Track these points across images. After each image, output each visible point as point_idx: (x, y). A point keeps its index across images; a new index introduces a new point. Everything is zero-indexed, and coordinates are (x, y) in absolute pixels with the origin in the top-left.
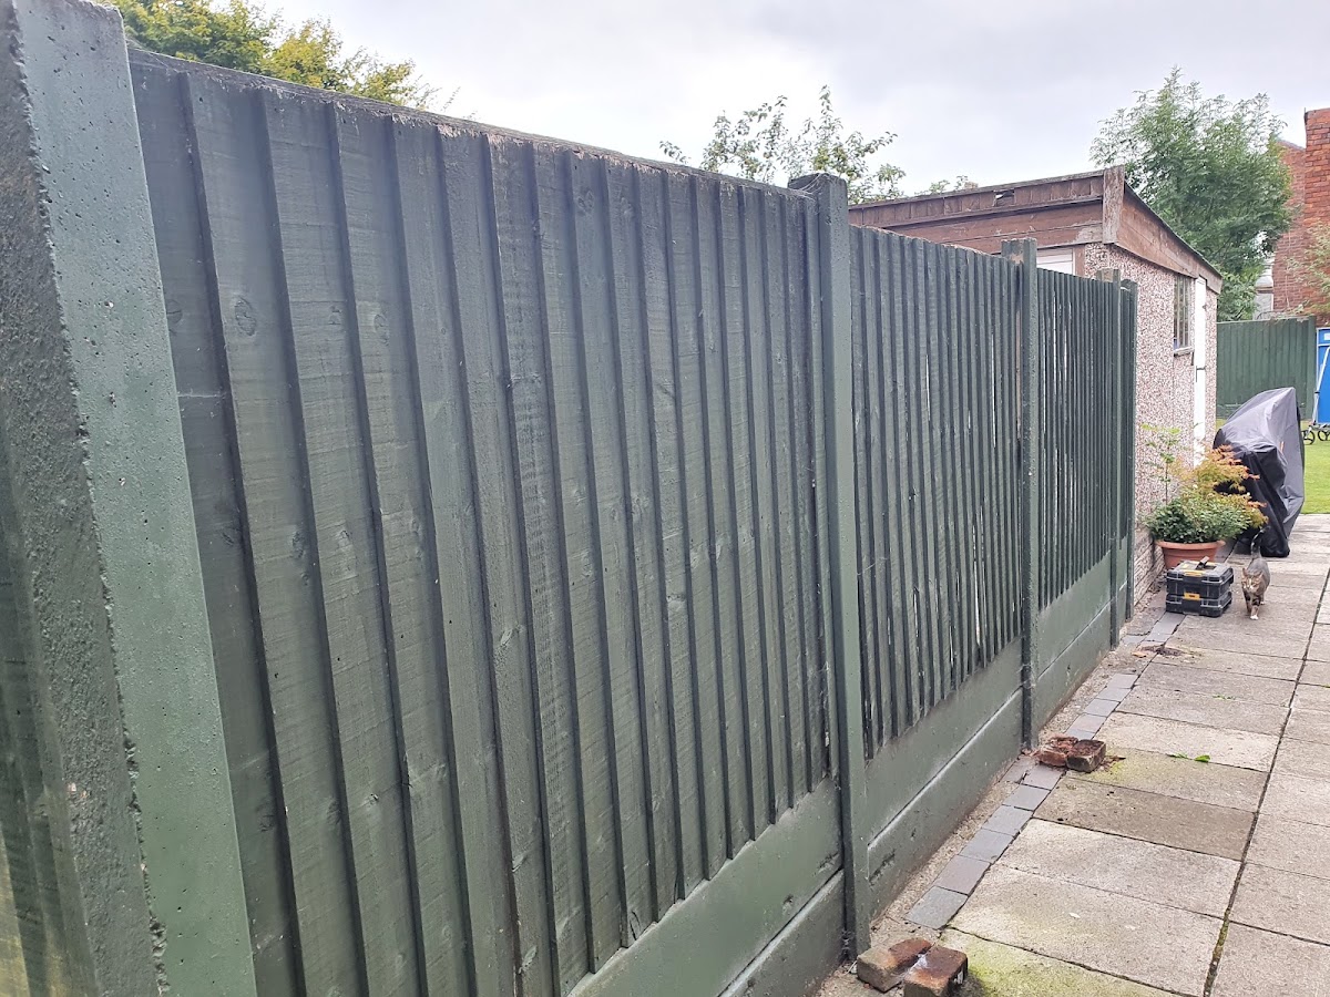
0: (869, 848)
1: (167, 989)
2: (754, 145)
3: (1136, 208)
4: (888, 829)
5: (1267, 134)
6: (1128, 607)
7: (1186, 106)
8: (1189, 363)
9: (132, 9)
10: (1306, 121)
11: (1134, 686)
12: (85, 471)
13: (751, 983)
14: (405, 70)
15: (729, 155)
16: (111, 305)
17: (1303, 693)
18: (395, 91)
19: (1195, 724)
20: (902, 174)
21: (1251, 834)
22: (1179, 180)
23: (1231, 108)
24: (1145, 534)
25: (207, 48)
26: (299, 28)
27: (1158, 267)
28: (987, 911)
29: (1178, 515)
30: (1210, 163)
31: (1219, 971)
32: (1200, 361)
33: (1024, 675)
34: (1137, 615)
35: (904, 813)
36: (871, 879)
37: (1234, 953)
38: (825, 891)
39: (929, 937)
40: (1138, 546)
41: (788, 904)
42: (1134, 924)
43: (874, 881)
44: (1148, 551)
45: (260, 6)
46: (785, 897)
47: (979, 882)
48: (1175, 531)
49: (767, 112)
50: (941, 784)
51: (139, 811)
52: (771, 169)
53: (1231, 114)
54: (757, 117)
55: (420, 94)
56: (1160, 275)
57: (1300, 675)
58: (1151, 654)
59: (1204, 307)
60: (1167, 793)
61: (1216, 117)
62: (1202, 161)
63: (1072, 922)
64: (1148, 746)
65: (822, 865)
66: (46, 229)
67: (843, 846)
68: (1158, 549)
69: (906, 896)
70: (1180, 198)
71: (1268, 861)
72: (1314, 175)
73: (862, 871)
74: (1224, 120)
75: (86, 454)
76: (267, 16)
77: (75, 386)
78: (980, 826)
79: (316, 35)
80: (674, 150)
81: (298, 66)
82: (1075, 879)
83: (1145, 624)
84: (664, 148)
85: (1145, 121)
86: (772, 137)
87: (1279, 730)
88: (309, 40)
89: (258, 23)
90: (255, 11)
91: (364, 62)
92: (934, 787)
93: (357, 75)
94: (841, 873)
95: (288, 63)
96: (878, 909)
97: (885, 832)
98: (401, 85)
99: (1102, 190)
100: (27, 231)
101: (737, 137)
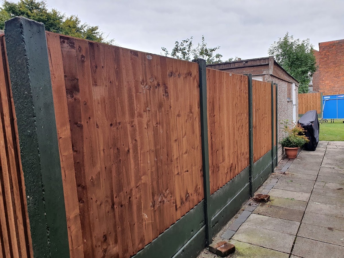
0: (212, 220)
1: (50, 242)
2: (185, 48)
3: (277, 66)
4: (217, 215)
5: (310, 48)
6: (276, 163)
7: (290, 41)
8: (291, 103)
9: (27, 11)
10: (319, 45)
11: (277, 182)
12: (35, 125)
13: (183, 251)
14: (96, 28)
15: (179, 51)
16: (41, 88)
17: (317, 183)
18: (94, 33)
19: (291, 191)
20: (222, 56)
21: (303, 216)
22: (289, 59)
23: (301, 42)
24: (281, 145)
25: (46, 21)
26: (69, 17)
27: (283, 80)
28: (240, 235)
29: (288, 141)
30: (296, 55)
31: (294, 247)
32: (294, 103)
33: (250, 179)
34: (279, 165)
35: (220, 211)
36: (212, 227)
37: (298, 243)
38: (201, 229)
39: (227, 241)
40: (279, 148)
41: (192, 232)
42: (275, 237)
43: (213, 228)
44: (281, 149)
45: (60, 12)
46: (191, 230)
47: (239, 228)
48: (288, 144)
49: (188, 41)
50: (230, 204)
51: (45, 201)
52: (189, 54)
53: (301, 43)
54: (186, 42)
55: (100, 34)
56: (284, 82)
57: (316, 179)
58: (282, 174)
59: (295, 90)
60: (284, 207)
61: (298, 44)
62: (295, 54)
63: (260, 237)
64: (280, 196)
65: (201, 223)
66: (28, 72)
67: (206, 219)
68: (284, 149)
69: (221, 232)
70: (290, 63)
71: (307, 222)
72: (321, 58)
73: (210, 225)
74: (300, 45)
75: (35, 121)
76: (62, 14)
77: (34, 106)
78: (239, 215)
79: (74, 19)
80: (165, 49)
81: (69, 26)
82: (262, 227)
83: (281, 167)
84: (162, 49)
85: (280, 45)
86: (190, 46)
87: (311, 192)
88: (72, 20)
89: (59, 16)
90: (59, 13)
91: (86, 26)
92: (228, 205)
93: (84, 29)
94: (205, 225)
95: (67, 26)
96: (214, 235)
97: (216, 216)
98: (95, 32)
99: (269, 62)
100: (24, 72)
101: (181, 47)
